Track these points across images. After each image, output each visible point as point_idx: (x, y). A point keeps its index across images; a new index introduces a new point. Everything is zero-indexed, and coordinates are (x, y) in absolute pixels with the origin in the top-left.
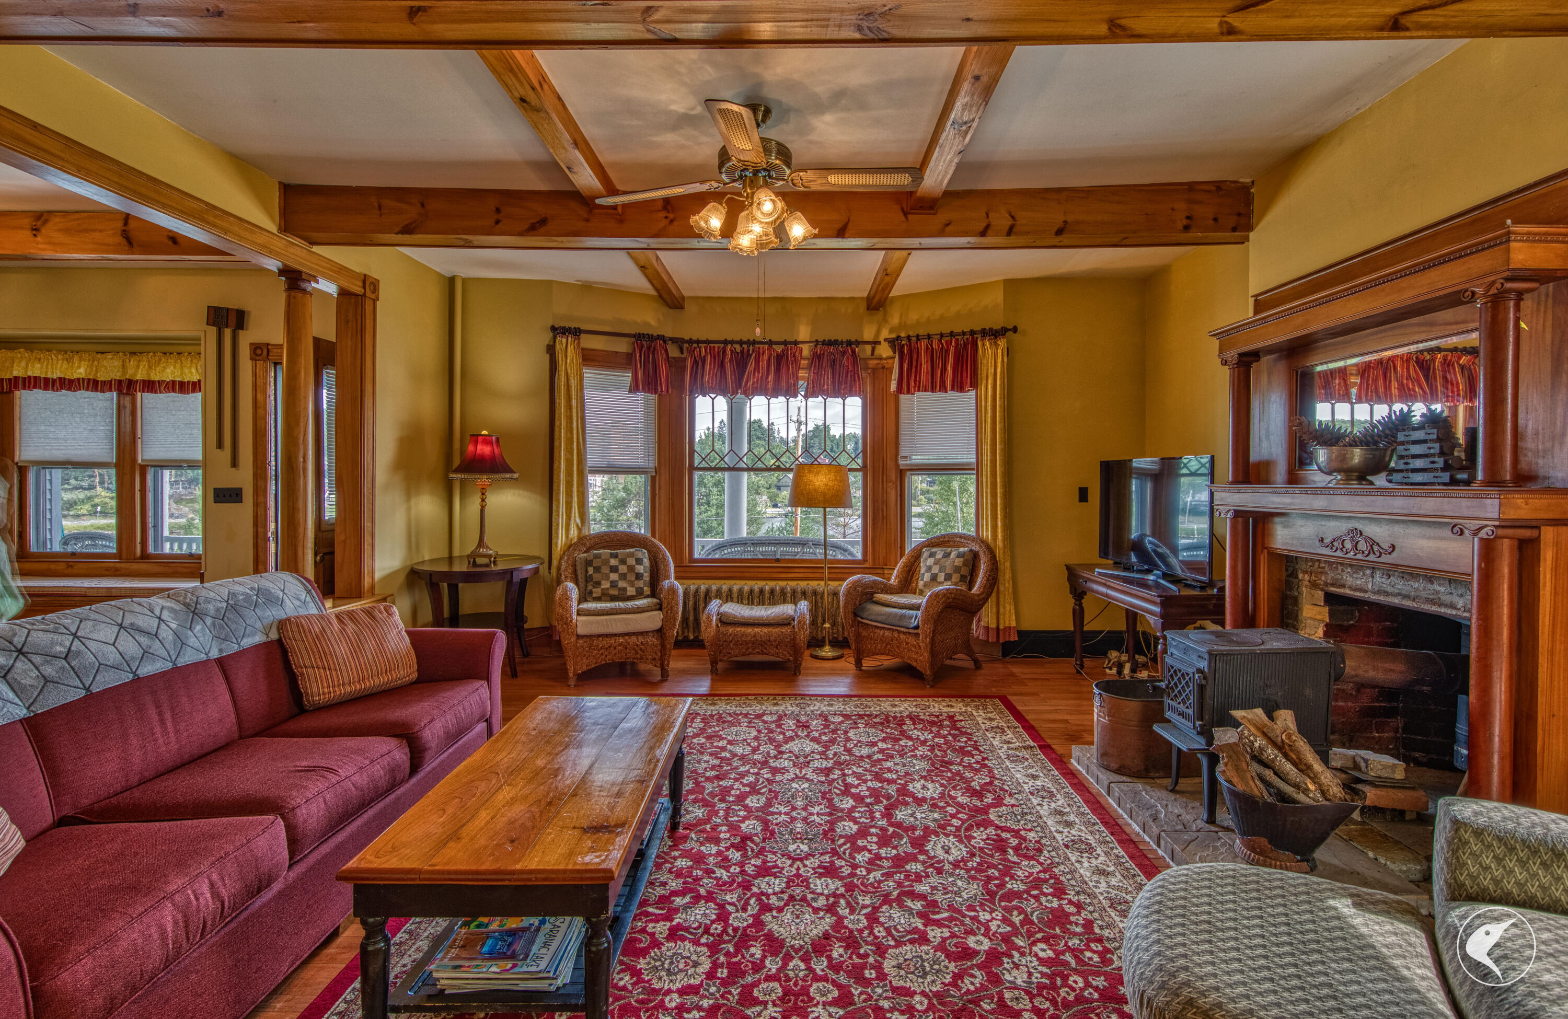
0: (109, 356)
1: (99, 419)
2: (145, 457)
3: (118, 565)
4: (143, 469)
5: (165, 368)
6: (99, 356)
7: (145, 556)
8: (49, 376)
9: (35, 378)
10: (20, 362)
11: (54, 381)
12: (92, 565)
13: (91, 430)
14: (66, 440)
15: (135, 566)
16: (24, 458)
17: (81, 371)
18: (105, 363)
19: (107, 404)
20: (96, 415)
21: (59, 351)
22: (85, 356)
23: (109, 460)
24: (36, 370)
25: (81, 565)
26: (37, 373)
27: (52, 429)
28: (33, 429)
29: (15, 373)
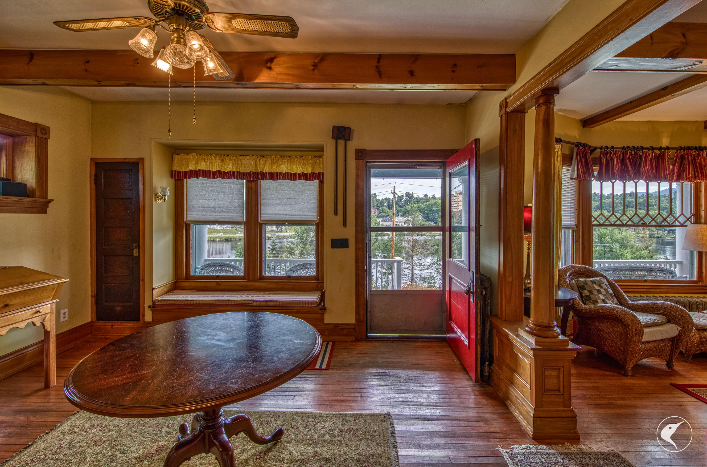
0: (248, 157)
1: (235, 195)
2: (262, 219)
3: (248, 284)
4: (261, 225)
5: (280, 165)
6: (241, 157)
7: (262, 278)
8: (211, 170)
9: (203, 170)
10: (192, 161)
11: (214, 173)
12: (232, 284)
13: (230, 202)
14: (215, 208)
15: (258, 284)
16: (189, 219)
17: (229, 167)
18: (244, 162)
19: (240, 186)
20: (233, 193)
21: (217, 155)
22: (233, 158)
23: (241, 220)
24: (203, 166)
25: (225, 284)
26: (203, 168)
27: (207, 202)
28: (195, 201)
29: (190, 168)
